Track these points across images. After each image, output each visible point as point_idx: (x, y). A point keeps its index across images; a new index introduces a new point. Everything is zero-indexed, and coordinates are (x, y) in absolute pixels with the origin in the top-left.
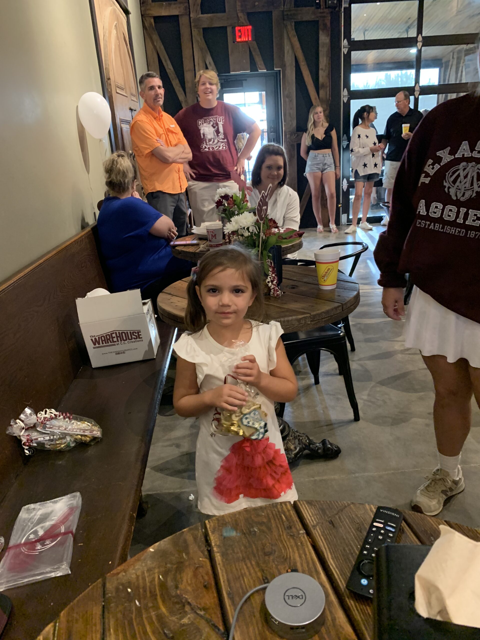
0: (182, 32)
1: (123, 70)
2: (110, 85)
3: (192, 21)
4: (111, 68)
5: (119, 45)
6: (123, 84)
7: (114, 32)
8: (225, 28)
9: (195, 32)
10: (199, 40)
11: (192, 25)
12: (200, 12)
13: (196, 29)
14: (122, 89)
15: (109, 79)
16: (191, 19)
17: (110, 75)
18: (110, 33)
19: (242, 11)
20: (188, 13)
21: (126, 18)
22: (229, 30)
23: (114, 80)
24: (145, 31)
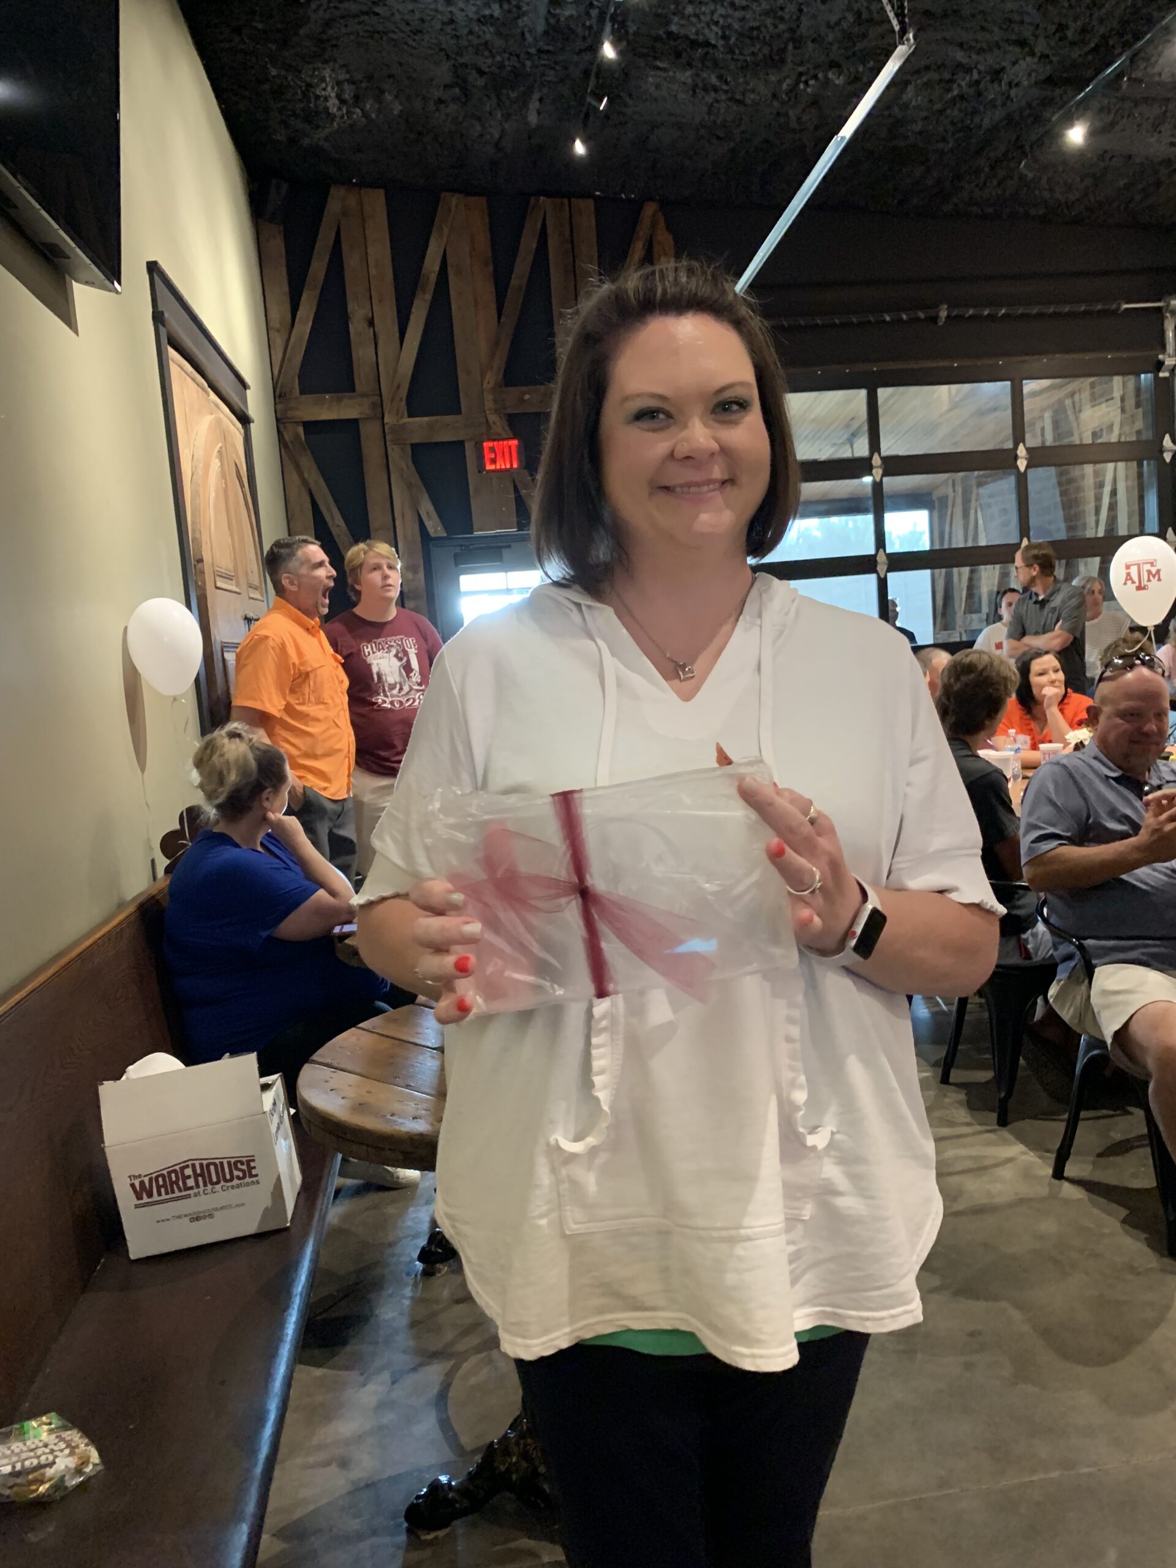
0: (365, 451)
1: (232, 539)
2: (203, 573)
3: (386, 431)
4: (205, 538)
5: (226, 490)
6: (231, 566)
7: (215, 464)
8: (461, 444)
9: (394, 452)
10: (404, 466)
11: (388, 437)
12: (406, 413)
13: (395, 447)
14: (229, 578)
15: (201, 561)
16: (386, 427)
17: (203, 553)
18: (207, 467)
19: (497, 411)
20: (380, 415)
21: (242, 431)
22: (469, 447)
23: (211, 561)
24: (283, 450)
